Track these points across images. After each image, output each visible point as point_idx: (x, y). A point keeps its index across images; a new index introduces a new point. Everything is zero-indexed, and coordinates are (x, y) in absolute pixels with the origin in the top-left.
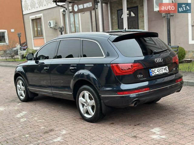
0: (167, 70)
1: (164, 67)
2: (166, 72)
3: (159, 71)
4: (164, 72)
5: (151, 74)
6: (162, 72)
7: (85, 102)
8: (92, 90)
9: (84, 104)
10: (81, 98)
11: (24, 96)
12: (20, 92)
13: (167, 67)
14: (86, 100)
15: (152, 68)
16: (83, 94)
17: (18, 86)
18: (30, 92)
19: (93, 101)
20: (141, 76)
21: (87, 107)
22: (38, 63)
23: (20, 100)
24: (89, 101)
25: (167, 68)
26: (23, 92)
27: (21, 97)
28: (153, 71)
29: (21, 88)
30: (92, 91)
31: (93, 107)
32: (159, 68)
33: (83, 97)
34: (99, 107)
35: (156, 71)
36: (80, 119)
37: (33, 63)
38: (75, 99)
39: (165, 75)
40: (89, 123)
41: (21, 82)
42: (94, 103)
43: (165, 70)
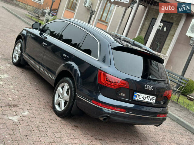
0: (153, 100)
1: (152, 97)
2: (151, 101)
3: (145, 98)
4: (149, 101)
5: (134, 97)
6: (147, 101)
7: (61, 94)
8: (72, 85)
9: (60, 95)
10: (60, 88)
11: (17, 60)
12: (16, 54)
13: (155, 97)
14: (63, 93)
15: (139, 92)
16: (63, 85)
17: (17, 48)
18: (23, 58)
19: (68, 97)
20: (123, 95)
21: (61, 99)
22: (42, 36)
23: (13, 62)
24: (65, 94)
25: (155, 99)
26: (17, 56)
27: (14, 59)
28: (138, 95)
29: (17, 51)
30: (71, 87)
31: (66, 102)
32: (146, 95)
33: (62, 88)
34: (71, 105)
35: (140, 97)
36: (50, 107)
37: (37, 32)
38: (54, 86)
39: (149, 104)
40: (56, 115)
41: (20, 46)
42: (68, 98)
43: (151, 100)
